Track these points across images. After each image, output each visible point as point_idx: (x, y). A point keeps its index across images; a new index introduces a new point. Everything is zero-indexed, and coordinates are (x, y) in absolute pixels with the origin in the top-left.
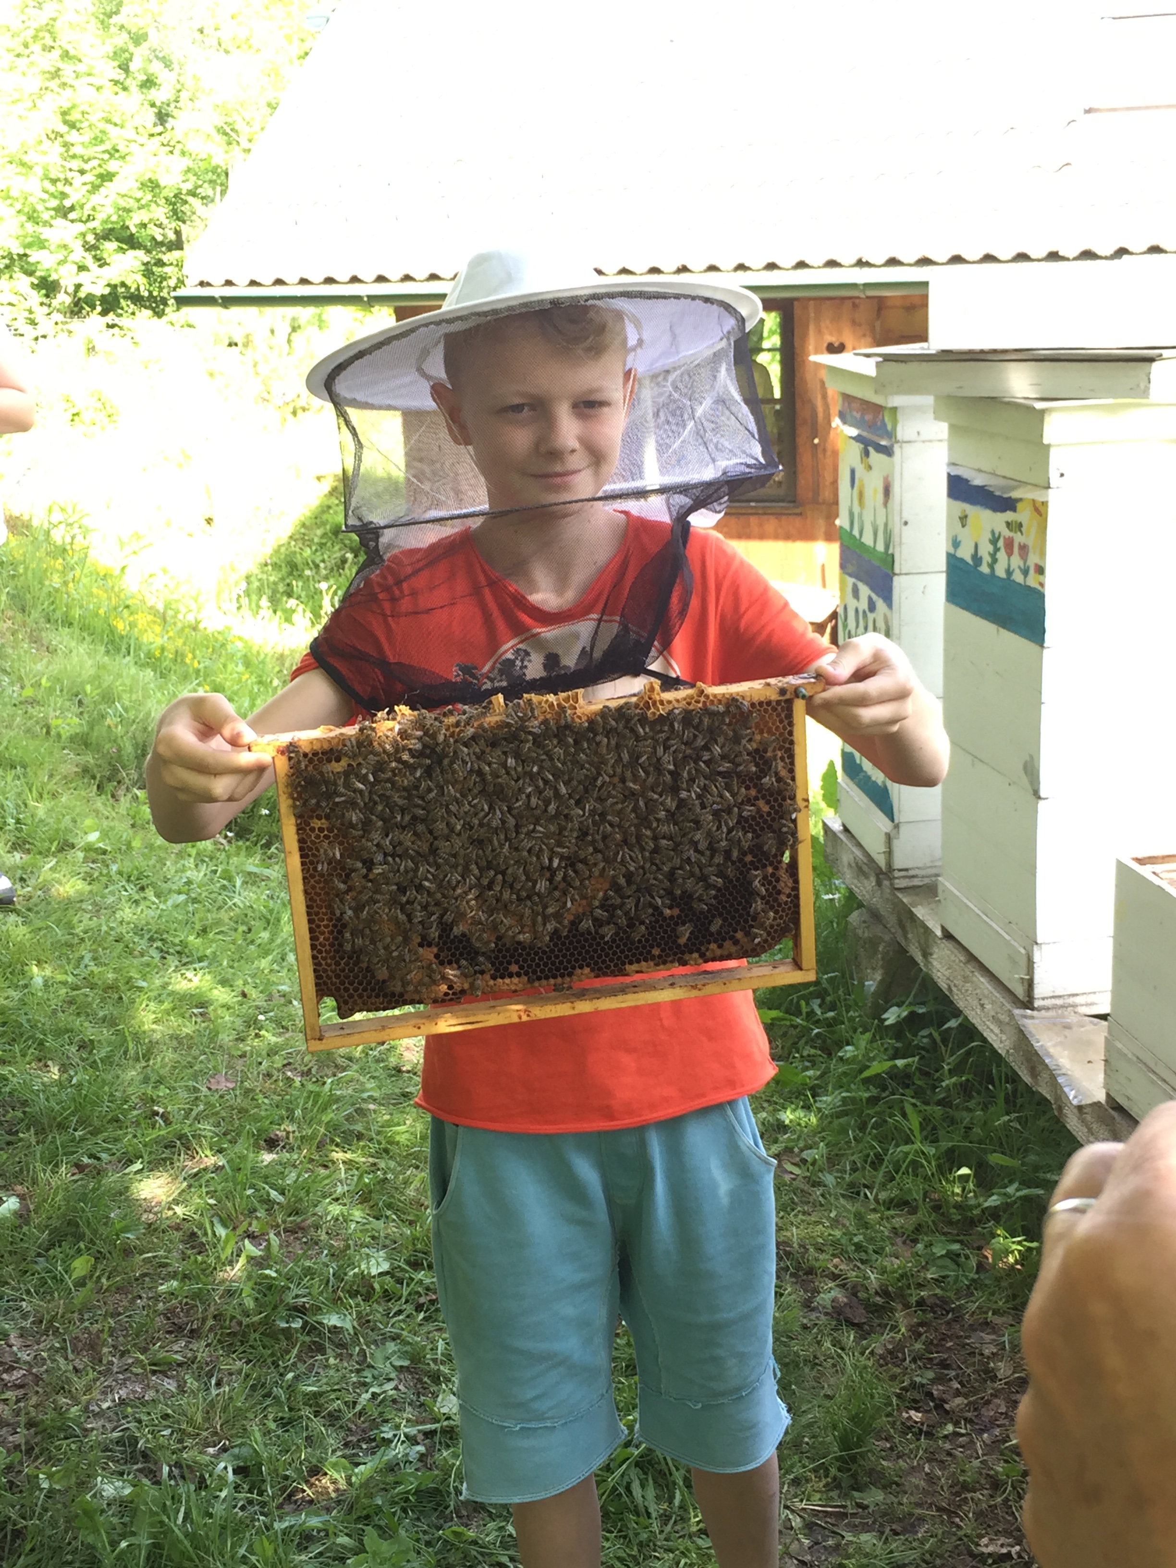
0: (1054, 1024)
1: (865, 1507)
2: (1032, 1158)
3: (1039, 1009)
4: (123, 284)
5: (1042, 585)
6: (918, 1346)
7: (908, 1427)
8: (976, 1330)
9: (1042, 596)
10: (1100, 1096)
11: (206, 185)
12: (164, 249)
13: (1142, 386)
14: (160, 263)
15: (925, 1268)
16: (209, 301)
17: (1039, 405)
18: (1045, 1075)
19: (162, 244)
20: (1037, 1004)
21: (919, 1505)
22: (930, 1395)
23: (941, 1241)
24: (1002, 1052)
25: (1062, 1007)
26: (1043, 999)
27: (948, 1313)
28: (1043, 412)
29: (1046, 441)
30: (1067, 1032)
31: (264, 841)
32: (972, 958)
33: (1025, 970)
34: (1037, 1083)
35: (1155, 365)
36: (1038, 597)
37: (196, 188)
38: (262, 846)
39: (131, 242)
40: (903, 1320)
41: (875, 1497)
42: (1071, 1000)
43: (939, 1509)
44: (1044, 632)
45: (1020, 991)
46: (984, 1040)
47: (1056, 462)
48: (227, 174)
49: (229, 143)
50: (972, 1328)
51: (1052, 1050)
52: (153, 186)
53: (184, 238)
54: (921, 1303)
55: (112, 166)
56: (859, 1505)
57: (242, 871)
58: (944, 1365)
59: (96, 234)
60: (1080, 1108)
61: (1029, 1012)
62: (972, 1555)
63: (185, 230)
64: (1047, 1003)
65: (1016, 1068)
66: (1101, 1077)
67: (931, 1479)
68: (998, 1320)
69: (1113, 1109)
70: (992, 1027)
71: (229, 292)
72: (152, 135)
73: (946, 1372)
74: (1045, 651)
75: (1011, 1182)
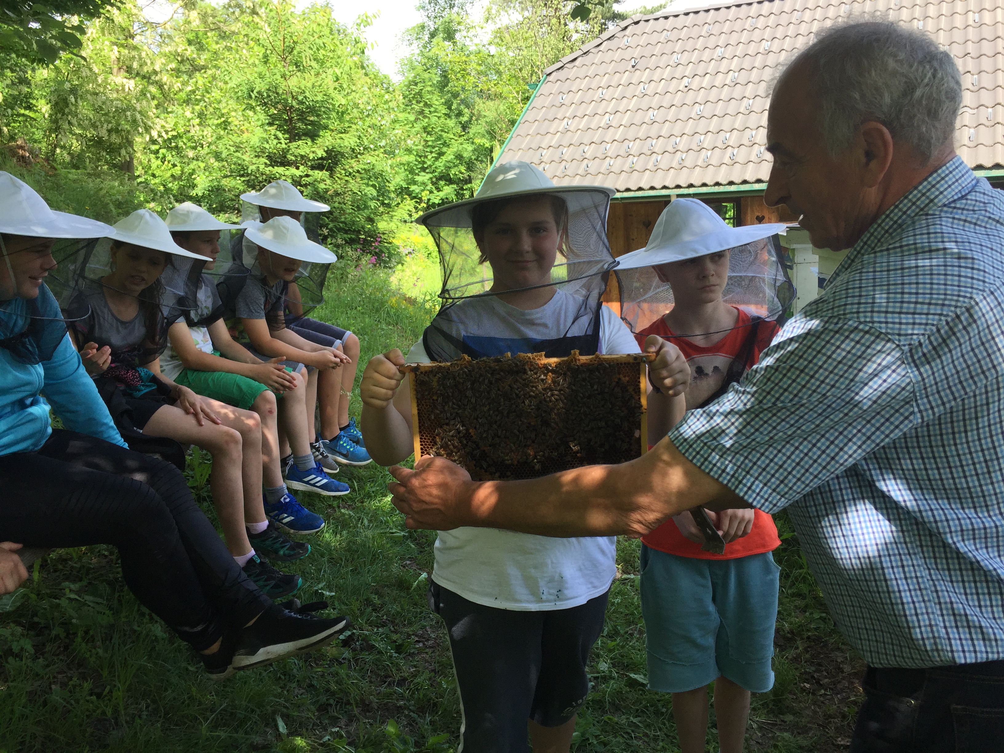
1: (785, 722)
6: (808, 656)
7: (803, 690)
8: (834, 651)
11: (483, 156)
12: (464, 183)
15: (810, 623)
19: (463, 181)
21: (808, 723)
22: (813, 677)
23: (817, 612)
27: (821, 643)
37: (478, 157)
40: (801, 645)
41: (789, 718)
43: (818, 725)
49: (493, 138)
50: (832, 650)
53: (472, 178)
54: (808, 638)
56: (782, 721)
58: (820, 665)
59: (436, 178)
62: (833, 744)
63: (473, 175)
67: (815, 712)
72: (460, 136)
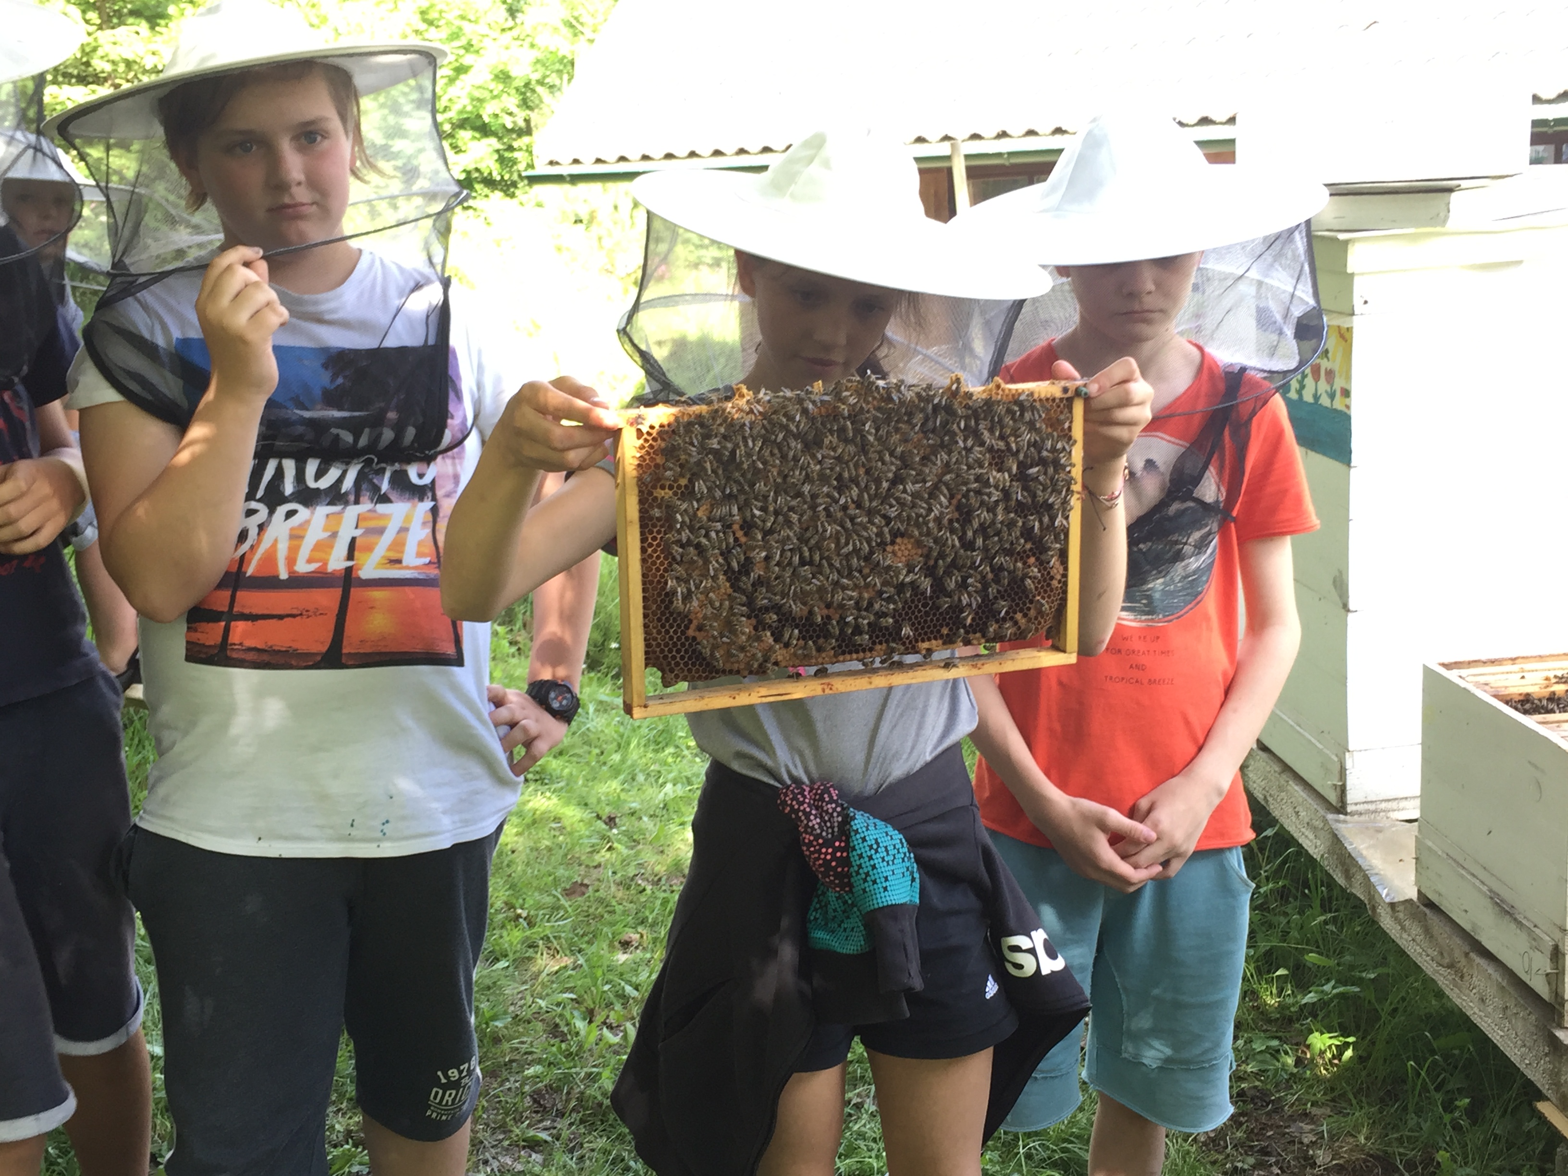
0: (1367, 828)
2: (1348, 958)
3: (1352, 814)
4: (477, 170)
5: (1348, 407)
6: (1239, 1134)
8: (1295, 1121)
9: (1348, 418)
10: (1413, 894)
11: (554, 75)
12: (514, 136)
13: (1442, 215)
14: (510, 148)
15: (1245, 1063)
16: (558, 179)
17: (1342, 236)
18: (1359, 877)
19: (512, 131)
20: (1349, 809)
23: (1260, 1038)
24: (1317, 857)
25: (1375, 811)
26: (1356, 804)
27: (1268, 1105)
28: (1346, 242)
29: (1349, 271)
30: (1381, 836)
31: (614, 673)
32: (1286, 768)
33: (1337, 775)
34: (1351, 886)
35: (1454, 195)
36: (1344, 419)
37: (545, 77)
38: (613, 677)
39: (484, 130)
42: (1383, 806)
44: (1351, 452)
45: (1333, 797)
46: (1300, 846)
47: (1360, 289)
48: (573, 64)
49: (575, 35)
50: (1292, 1118)
51: (1365, 852)
52: (504, 77)
53: (532, 124)
54: (1241, 1094)
55: (468, 59)
57: (595, 700)
58: (1264, 1152)
59: (453, 124)
60: (1392, 905)
61: (1342, 817)
63: (534, 117)
64: (1360, 808)
65: (1331, 872)
66: (1412, 877)
68: (1315, 1111)
69: (1426, 905)
70: (1307, 833)
71: (577, 170)
72: (503, 30)
73: (1267, 1158)
74: (1352, 471)
75: (1328, 981)
